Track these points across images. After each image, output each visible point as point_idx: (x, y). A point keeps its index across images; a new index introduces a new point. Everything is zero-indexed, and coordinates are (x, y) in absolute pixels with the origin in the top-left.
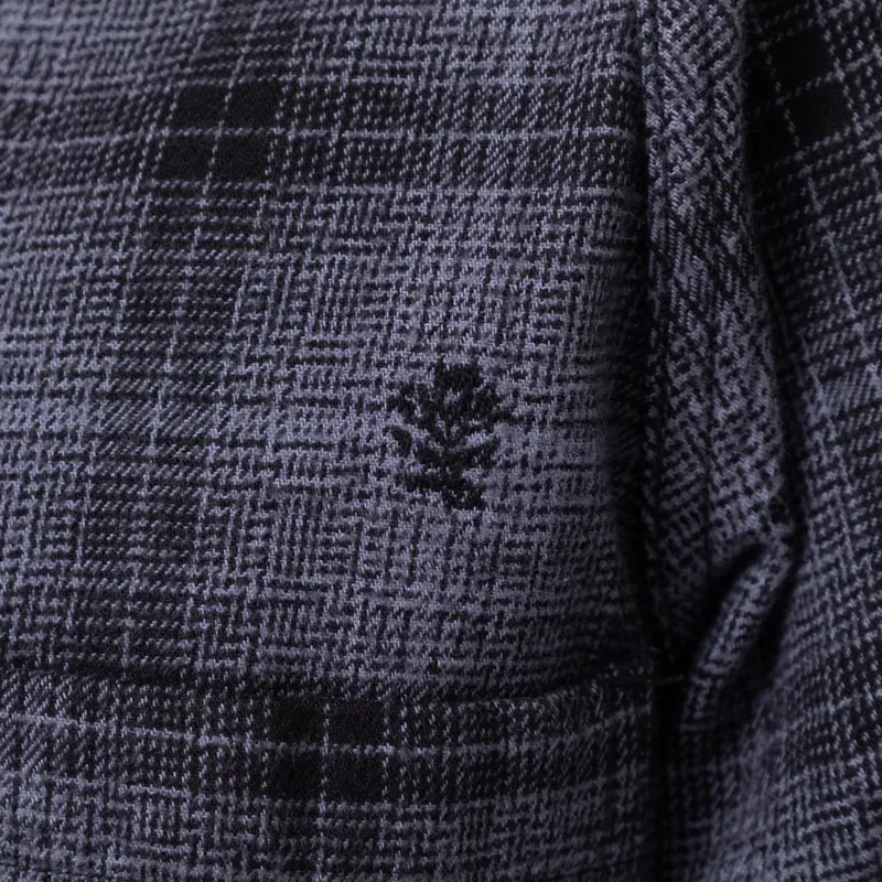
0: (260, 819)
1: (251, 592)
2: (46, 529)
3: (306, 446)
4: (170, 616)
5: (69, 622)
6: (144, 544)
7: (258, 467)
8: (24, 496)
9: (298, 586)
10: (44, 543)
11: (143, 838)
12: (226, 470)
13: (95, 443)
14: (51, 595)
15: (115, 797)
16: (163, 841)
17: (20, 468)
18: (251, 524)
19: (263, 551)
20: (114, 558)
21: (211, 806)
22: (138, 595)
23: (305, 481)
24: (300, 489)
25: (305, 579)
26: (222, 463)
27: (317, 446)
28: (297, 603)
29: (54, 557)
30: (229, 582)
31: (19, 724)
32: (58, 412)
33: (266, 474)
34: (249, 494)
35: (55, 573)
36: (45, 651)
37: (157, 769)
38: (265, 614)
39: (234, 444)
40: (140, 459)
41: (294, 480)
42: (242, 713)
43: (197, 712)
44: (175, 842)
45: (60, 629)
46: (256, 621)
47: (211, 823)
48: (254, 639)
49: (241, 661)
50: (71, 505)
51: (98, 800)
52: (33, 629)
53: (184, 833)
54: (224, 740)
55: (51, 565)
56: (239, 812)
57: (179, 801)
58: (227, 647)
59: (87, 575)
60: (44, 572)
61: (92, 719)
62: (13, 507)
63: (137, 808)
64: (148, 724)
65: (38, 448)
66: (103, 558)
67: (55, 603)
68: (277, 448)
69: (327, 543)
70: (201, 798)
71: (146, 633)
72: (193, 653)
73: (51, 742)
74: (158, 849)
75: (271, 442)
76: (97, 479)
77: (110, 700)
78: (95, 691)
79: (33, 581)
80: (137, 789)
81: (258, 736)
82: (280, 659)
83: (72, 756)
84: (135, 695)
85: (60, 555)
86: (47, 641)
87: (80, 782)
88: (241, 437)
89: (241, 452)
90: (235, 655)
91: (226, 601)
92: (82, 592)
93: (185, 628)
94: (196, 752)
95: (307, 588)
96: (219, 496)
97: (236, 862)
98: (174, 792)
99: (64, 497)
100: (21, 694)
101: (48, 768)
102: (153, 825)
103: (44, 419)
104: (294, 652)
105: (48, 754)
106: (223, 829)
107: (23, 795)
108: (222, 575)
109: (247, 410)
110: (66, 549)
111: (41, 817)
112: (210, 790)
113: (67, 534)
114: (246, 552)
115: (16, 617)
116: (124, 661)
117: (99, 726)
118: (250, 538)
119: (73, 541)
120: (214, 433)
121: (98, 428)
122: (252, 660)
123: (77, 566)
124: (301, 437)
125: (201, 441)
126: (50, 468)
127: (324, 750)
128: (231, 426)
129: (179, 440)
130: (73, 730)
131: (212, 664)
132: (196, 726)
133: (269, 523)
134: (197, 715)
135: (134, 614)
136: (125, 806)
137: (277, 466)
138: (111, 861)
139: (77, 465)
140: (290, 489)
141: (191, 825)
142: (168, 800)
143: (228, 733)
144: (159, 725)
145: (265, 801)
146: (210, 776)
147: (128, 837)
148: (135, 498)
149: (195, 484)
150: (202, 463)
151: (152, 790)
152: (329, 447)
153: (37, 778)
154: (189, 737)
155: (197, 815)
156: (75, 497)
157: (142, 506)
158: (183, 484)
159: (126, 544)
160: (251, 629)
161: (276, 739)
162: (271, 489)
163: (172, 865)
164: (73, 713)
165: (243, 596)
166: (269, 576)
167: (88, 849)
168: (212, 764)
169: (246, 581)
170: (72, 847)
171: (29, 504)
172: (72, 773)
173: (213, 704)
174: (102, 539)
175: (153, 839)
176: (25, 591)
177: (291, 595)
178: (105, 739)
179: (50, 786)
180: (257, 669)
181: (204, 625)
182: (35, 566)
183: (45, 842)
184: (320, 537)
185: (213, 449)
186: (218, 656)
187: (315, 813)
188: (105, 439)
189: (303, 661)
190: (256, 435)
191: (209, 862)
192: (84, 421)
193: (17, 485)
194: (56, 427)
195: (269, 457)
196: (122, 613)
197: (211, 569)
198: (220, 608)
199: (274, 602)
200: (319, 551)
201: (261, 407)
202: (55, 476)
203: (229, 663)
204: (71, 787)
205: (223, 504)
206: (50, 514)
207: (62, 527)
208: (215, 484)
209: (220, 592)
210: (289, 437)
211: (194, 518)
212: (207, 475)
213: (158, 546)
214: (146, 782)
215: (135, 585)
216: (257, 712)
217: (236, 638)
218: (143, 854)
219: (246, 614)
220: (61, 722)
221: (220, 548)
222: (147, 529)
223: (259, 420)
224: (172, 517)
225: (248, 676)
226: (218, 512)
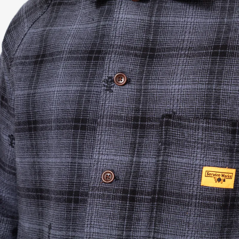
0: (230, 137)
1: (228, 108)
2: (200, 101)
3: (234, 90)
4: (217, 112)
5: (204, 113)
6: (214, 103)
7: (228, 93)
8: (197, 97)
9: (233, 108)
10: (200, 102)
11: (215, 139)
12: (224, 93)
13: (206, 90)
14: (201, 109)
15: (211, 134)
16: (218, 140)
17: (196, 93)
18: (227, 100)
19: (229, 103)
20: (209, 104)
21: (224, 135)
22: (213, 109)
23: (234, 95)
24: (233, 96)
25: (234, 107)
26: (223, 92)
27: (235, 90)
28: (233, 110)
29: (201, 104)
30: (225, 107)
31: (199, 125)
32: (201, 86)
33: (229, 94)
34: (227, 96)
35: (202, 106)
36: (201, 116)
37: (217, 131)
38: (229, 111)
39: (225, 90)
40: (212, 92)
41: (233, 95)
42: (228, 123)
43: (222, 123)
44: (219, 140)
45: (203, 113)
46: (228, 112)
47: (224, 137)
48: (228, 114)
49: (227, 117)
50: (203, 98)
51: (209, 135)
52: (199, 113)
53: (220, 139)
54: (226, 127)
55: (201, 105)
56: (227, 136)
57: (220, 135)
58: (225, 115)
59: (206, 107)
60: (200, 106)
61: (208, 124)
62: (195, 98)
63: (215, 135)
64: (216, 125)
65: (198, 91)
66: (208, 104)
67: (202, 110)
68: (230, 90)
69: (237, 103)
70: (223, 134)
71: (214, 114)
72: (220, 116)
73: (203, 127)
74: (217, 141)
75: (229, 90)
76: (207, 94)
77: (211, 122)
78: (209, 121)
79: (199, 107)
80: (215, 133)
81: (230, 126)
82: (231, 117)
83: (206, 129)
84: (214, 121)
85: (202, 104)
86: (201, 115)
87: (207, 132)
88: (225, 89)
89: (226, 91)
90: (226, 116)
91: (225, 110)
92: (205, 109)
93: (219, 113)
94: (222, 128)
95: (234, 108)
96: (223, 97)
97: (227, 142)
98: (219, 134)
99: (202, 97)
100: (199, 121)
101: (203, 131)
102: (217, 138)
103: (199, 87)
104: (233, 116)
105: (203, 129)
106: (225, 138)
107: (199, 134)
108: (224, 106)
109: (226, 86)
110: (203, 103)
111: (202, 137)
112: (224, 133)
113: (203, 101)
114: (227, 103)
115: (196, 112)
116: (211, 117)
117: (210, 125)
118: (227, 102)
119: (204, 102)
120: (222, 89)
121: (206, 88)
122: (228, 117)
123: (204, 105)
124: (233, 89)
125: (220, 90)
126: (200, 93)
127: (237, 128)
128: (224, 88)
129: (217, 90)
130: (206, 126)
131: (223, 118)
132: (222, 125)
133: (229, 100)
134: (222, 124)
135: (213, 111)
136: (213, 135)
137: (230, 93)
138: (211, 142)
139: (204, 93)
140: (232, 96)
141: (221, 138)
142: (218, 134)
143: (226, 126)
144: (217, 125)
145: (230, 135)
146: (224, 131)
147: (213, 139)
148: (212, 97)
149: (220, 95)
150: (220, 92)
151: (216, 133)
152: (237, 91)
153: (201, 132)
154: (221, 126)
155: (222, 136)
156: (204, 97)
157: (213, 98)
158: (218, 95)
159: (211, 103)
160: (228, 113)
161: (232, 127)
162: (230, 96)
163: (219, 143)
164: (206, 124)
165: (227, 109)
166: (230, 107)
167: (208, 141)
168: (224, 130)
169: (227, 107)
170: (206, 141)
171: (198, 98)
172: (206, 131)
173: (224, 122)
174: (208, 102)
175: (216, 139)
176: (198, 109)
177: (232, 109)
178: (210, 127)
179: (203, 133)
180: (229, 118)
181: (222, 113)
182: (199, 105)
183: (202, 140)
184: (236, 102)
185: (222, 91)
186: (224, 117)
187: (236, 136)
188: (207, 89)
189: (233, 117)
190: (227, 89)
191: (223, 142)
192: (204, 87)
193: (196, 95)
194: (201, 88)
195: (229, 92)
196: (211, 111)
197: (222, 106)
198: (224, 111)
199: (231, 110)
200: (236, 104)
201: (228, 85)
202: (201, 94)
203: (225, 117)
204: (206, 133)
205: (223, 98)
206: (200, 99)
207: (202, 100)
208: (222, 95)
209: (224, 108)
210: (232, 89)
211: (220, 99)
212: (221, 94)
213: (215, 103)
214: (216, 132)
215: (212, 108)
216: (230, 123)
217: (226, 114)
218: (215, 141)
219: (227, 111)
220: (205, 125)
221: (223, 103)
222: (214, 101)
223: (228, 87)
224: (217, 99)
225: (228, 119)
226: (223, 99)
